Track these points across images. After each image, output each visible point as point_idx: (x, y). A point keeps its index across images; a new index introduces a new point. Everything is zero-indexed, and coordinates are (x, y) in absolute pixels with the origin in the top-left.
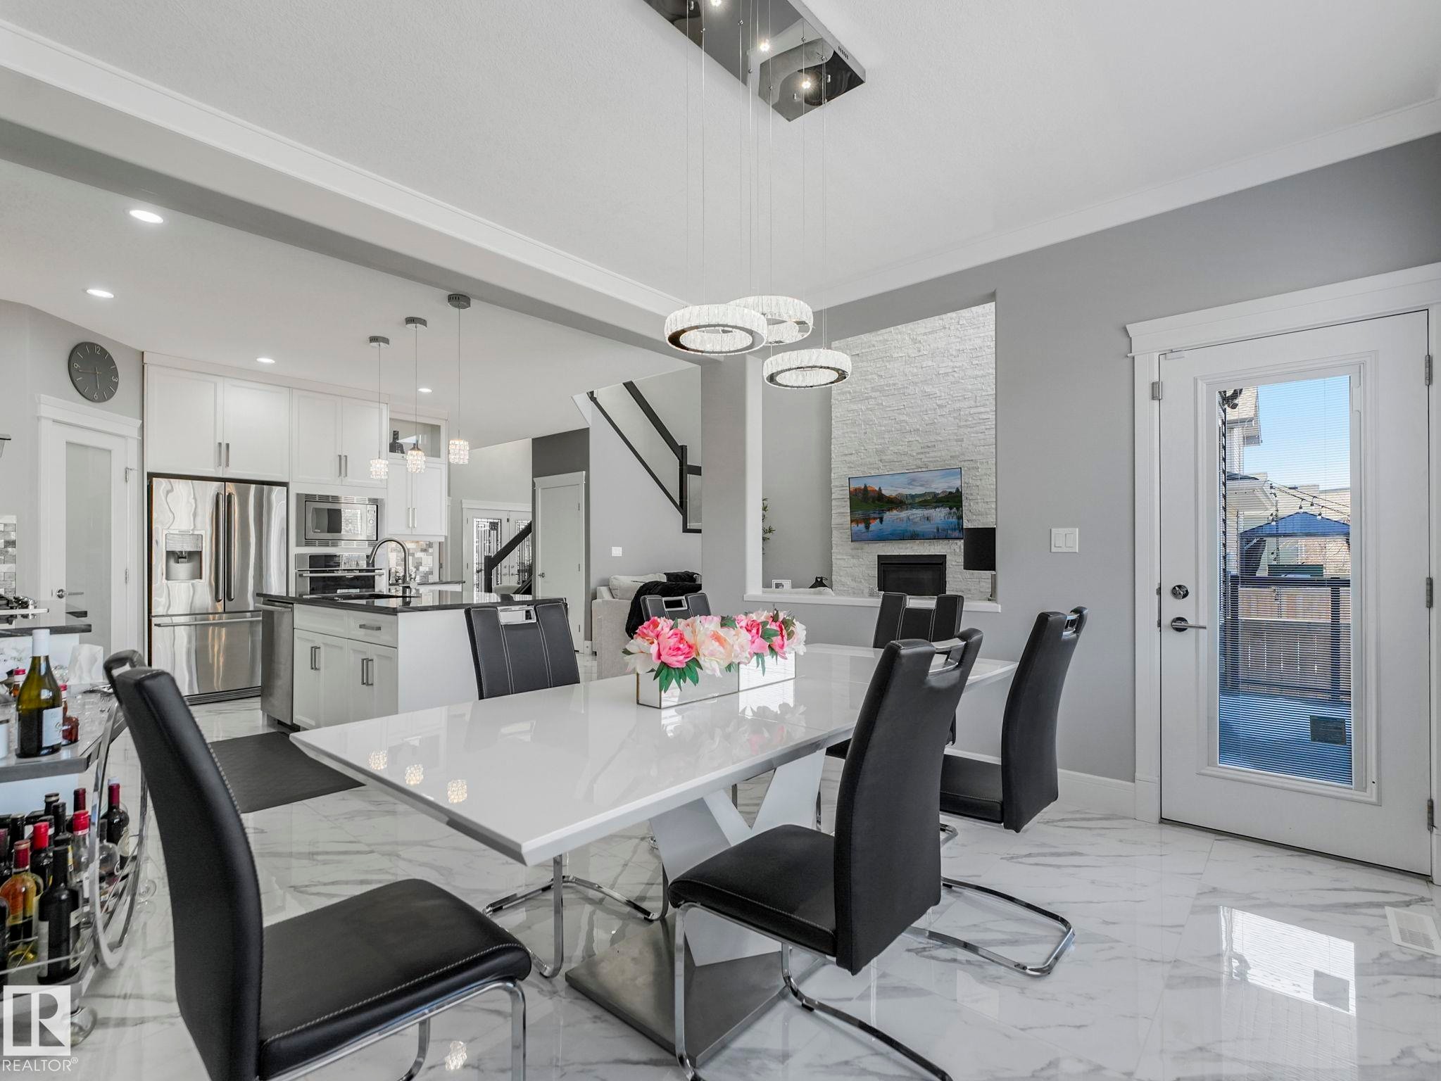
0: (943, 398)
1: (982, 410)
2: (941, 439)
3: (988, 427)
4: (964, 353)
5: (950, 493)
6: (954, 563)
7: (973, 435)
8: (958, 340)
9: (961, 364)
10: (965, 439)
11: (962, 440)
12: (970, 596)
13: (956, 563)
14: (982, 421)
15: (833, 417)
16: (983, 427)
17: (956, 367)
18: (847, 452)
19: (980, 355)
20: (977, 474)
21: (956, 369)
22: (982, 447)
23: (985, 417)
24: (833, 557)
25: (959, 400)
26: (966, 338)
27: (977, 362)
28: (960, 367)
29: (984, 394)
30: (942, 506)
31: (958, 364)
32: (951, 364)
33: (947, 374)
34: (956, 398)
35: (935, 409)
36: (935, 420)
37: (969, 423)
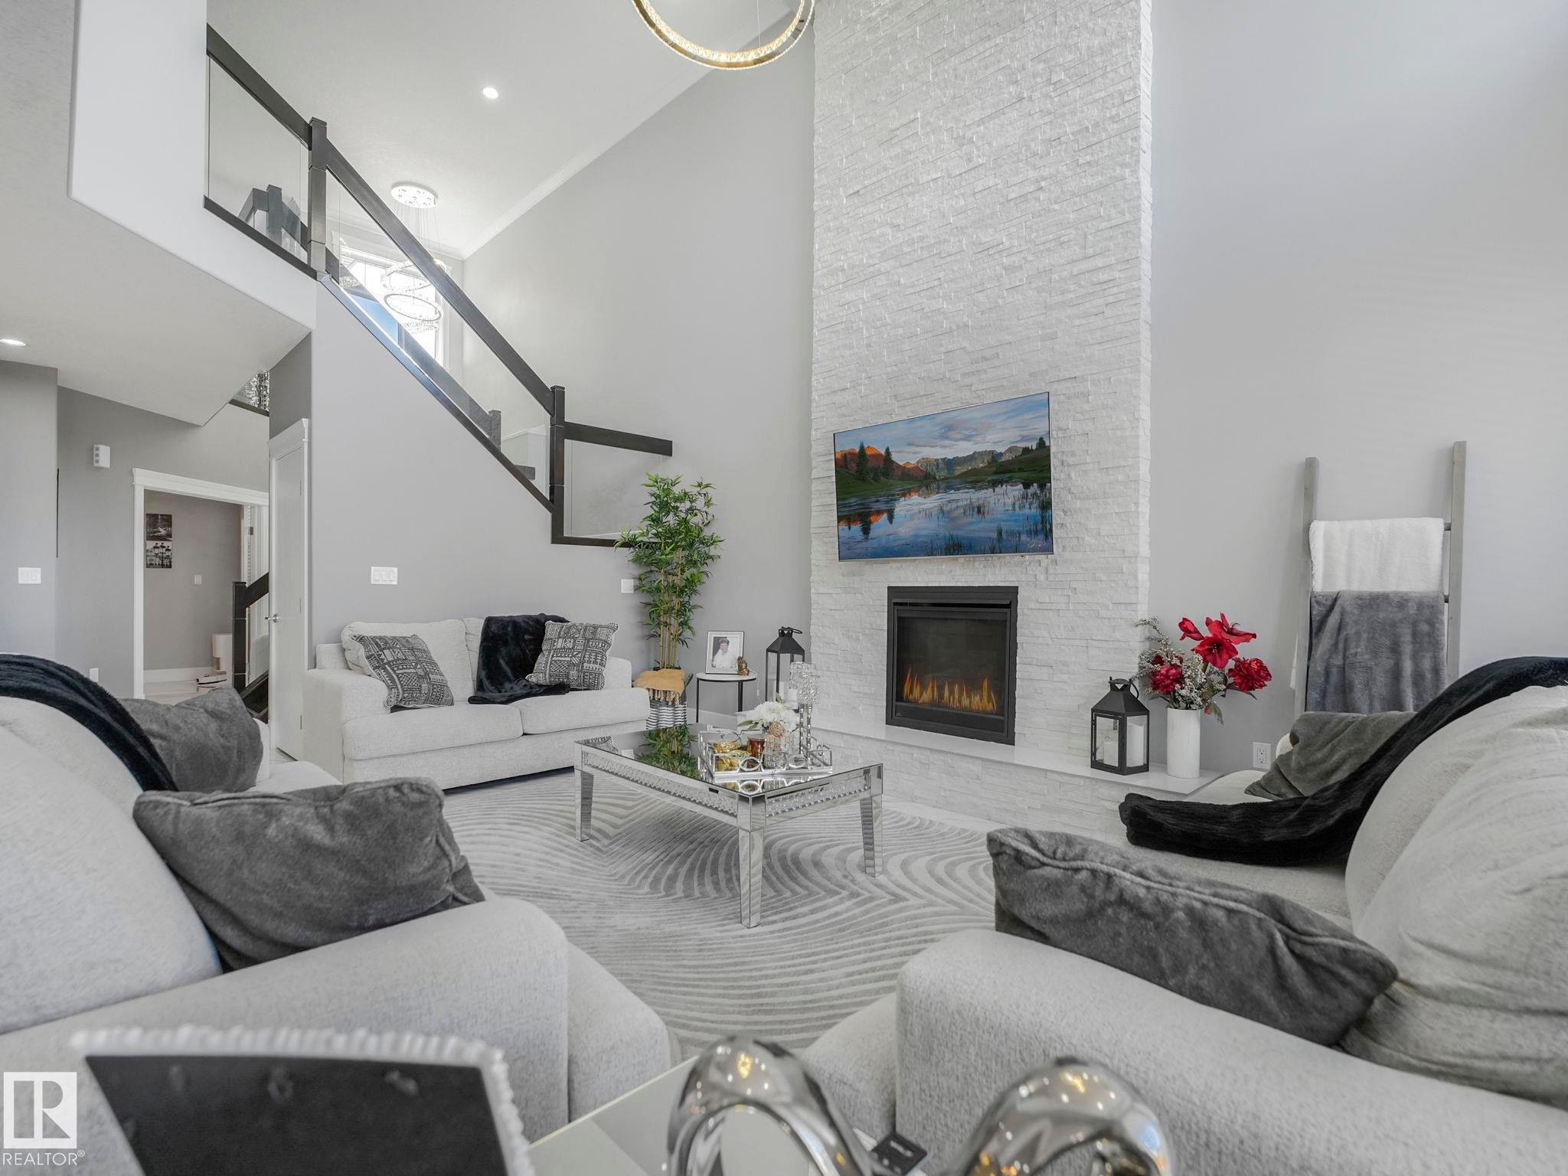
0: (1015, 250)
1: (1099, 262)
2: (1009, 338)
3: (1111, 299)
4: (1060, 144)
5: (1026, 450)
6: (1033, 606)
7: (1077, 322)
8: (1047, 119)
9: (1052, 171)
10: (1060, 334)
11: (1053, 337)
12: (1065, 677)
13: (1038, 606)
14: (1099, 288)
15: (816, 323)
16: (1101, 301)
17: (1044, 179)
18: (836, 387)
19: (1095, 140)
20: (1086, 407)
21: (1043, 184)
22: (1097, 347)
23: (1106, 277)
24: (813, 591)
25: (1048, 250)
26: (1066, 110)
27: (1088, 158)
28: (1051, 177)
29: (1104, 225)
30: (1007, 482)
31: (1046, 172)
32: (1032, 174)
33: (1023, 198)
34: (1042, 247)
35: (999, 278)
36: (1000, 302)
37: (1071, 296)
